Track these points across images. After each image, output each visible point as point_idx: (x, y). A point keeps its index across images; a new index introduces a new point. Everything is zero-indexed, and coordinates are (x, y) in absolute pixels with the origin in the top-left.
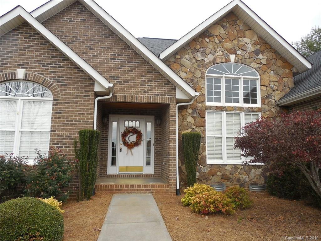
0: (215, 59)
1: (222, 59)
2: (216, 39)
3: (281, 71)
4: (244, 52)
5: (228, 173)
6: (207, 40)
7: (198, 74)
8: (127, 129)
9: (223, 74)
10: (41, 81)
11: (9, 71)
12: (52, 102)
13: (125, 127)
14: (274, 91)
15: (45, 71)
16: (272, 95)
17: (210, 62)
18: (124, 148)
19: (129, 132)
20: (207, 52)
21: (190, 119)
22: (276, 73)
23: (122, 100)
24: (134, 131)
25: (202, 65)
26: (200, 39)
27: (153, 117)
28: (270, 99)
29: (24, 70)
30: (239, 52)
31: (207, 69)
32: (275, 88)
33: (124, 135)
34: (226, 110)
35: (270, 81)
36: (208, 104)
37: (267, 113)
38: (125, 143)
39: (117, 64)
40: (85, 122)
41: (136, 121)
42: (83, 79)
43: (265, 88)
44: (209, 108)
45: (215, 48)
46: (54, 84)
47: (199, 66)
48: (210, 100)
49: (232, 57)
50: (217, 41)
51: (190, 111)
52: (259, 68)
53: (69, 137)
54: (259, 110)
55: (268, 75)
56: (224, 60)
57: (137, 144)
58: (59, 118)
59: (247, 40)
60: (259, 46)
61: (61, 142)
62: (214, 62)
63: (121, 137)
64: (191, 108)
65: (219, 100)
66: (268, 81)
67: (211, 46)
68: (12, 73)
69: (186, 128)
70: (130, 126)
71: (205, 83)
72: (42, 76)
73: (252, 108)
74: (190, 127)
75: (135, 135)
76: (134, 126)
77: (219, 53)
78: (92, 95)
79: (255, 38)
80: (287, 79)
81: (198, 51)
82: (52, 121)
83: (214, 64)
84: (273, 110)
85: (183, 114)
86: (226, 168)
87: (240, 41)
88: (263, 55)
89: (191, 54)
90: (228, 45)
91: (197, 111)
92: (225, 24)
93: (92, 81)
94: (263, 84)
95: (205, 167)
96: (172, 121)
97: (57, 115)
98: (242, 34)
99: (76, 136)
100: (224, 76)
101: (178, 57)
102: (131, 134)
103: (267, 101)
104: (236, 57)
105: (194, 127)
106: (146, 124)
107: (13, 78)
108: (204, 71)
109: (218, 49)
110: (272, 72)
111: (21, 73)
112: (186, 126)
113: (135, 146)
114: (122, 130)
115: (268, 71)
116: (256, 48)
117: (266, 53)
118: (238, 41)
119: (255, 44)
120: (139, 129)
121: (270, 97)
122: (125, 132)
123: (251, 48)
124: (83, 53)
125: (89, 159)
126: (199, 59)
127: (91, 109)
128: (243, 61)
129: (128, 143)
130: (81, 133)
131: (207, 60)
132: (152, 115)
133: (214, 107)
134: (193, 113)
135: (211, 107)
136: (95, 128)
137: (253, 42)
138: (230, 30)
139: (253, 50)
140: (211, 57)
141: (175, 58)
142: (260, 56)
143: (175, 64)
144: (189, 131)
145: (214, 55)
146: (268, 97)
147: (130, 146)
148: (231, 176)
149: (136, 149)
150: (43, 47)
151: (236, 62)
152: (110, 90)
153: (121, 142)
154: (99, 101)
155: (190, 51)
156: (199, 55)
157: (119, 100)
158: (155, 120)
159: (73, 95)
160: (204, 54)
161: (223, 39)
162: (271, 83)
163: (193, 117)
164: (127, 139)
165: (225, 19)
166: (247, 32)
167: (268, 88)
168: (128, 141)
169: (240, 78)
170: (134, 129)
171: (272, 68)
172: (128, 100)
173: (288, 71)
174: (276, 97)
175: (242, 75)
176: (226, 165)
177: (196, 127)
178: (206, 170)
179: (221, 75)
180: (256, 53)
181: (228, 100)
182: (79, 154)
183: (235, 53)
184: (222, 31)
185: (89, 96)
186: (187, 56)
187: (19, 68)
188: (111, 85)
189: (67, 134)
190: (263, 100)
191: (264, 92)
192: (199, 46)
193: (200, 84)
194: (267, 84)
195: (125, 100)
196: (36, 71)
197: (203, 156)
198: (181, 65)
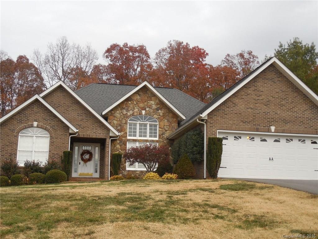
0: (133, 113)
1: (137, 113)
2: (135, 102)
3: (171, 120)
4: (151, 109)
5: (137, 175)
6: (130, 102)
7: (124, 121)
8: (84, 151)
9: (138, 121)
10: (44, 128)
11: (30, 123)
12: (49, 137)
13: (82, 150)
14: (166, 131)
15: (46, 123)
16: (165, 133)
17: (131, 115)
18: (82, 162)
19: (85, 153)
20: (129, 109)
21: (118, 146)
22: (168, 121)
23: (82, 136)
24: (88, 152)
25: (126, 116)
26: (126, 102)
27: (100, 144)
28: (164, 136)
29: (37, 122)
30: (147, 109)
31: (129, 119)
32: (167, 129)
33: (82, 155)
34: (139, 141)
35: (164, 126)
36: (128, 138)
37: (161, 143)
38: (83, 159)
39: (80, 118)
40: (65, 147)
41: (89, 147)
42: (64, 126)
43: (161, 129)
44: (129, 140)
45: (134, 107)
46: (51, 129)
47: (124, 117)
48: (130, 135)
49: (144, 112)
50: (135, 103)
51: (118, 142)
52: (159, 118)
53: (57, 154)
54: (157, 141)
55: (163, 122)
56: (138, 114)
57: (89, 160)
58: (53, 145)
59: (153, 102)
60: (159, 106)
61: (53, 156)
62: (133, 115)
63: (80, 156)
64: (119, 140)
65: (135, 136)
66: (163, 125)
67: (131, 106)
68: (31, 124)
69: (116, 151)
70: (86, 149)
71: (127, 127)
72: (45, 125)
73: (153, 140)
74: (118, 151)
75: (88, 155)
76: (88, 149)
77: (136, 110)
78: (68, 134)
79: (157, 101)
80: (174, 124)
81: (124, 109)
82: (50, 146)
83: (133, 116)
84: (165, 141)
85: (114, 143)
86: (137, 172)
87: (148, 103)
88: (161, 111)
89: (120, 110)
90: (141, 105)
91: (122, 142)
92: (140, 93)
93: (68, 128)
94: (160, 127)
95: (125, 172)
96: (107, 147)
97: (52, 144)
98: (150, 99)
99: (62, 154)
100: (138, 122)
101: (113, 112)
102: (86, 154)
103: (161, 137)
104: (145, 112)
105: (120, 150)
106: (95, 148)
107: (32, 126)
108: (127, 120)
109: (136, 108)
110: (166, 120)
111: (35, 124)
112: (116, 150)
113: (88, 161)
114: (81, 152)
115: (164, 119)
116: (157, 107)
117: (163, 109)
118: (147, 103)
119: (157, 104)
120: (91, 151)
121: (164, 134)
122: (82, 153)
123: (154, 107)
124: (63, 113)
125: (68, 163)
126: (125, 113)
127: (67, 141)
128: (149, 114)
129: (84, 159)
130: (64, 152)
131: (129, 114)
132: (99, 143)
133: (132, 139)
134: (120, 143)
135: (130, 139)
136: (69, 150)
137: (156, 103)
138: (143, 97)
139: (155, 107)
140: (131, 112)
141: (111, 113)
142: (160, 111)
143: (111, 116)
144: (117, 152)
145: (133, 111)
146: (162, 134)
147: (85, 161)
148: (139, 177)
149: (88, 163)
150: (46, 111)
151: (146, 114)
152: (77, 132)
153: (80, 159)
154: (71, 137)
155: (119, 109)
156: (125, 111)
157: (81, 136)
158: (101, 146)
159: (59, 135)
160: (128, 111)
161: (139, 102)
162: (165, 127)
163: (120, 145)
164: (84, 157)
165: (140, 91)
166: (153, 98)
167: (163, 129)
168: (84, 158)
169: (148, 124)
170: (88, 151)
171: (166, 118)
172: (85, 136)
173: (175, 119)
174: (167, 134)
175: (149, 122)
176: (137, 171)
177: (121, 150)
178: (125, 173)
179: (137, 122)
180: (157, 109)
181: (140, 136)
182: (62, 161)
183: (145, 109)
184: (138, 97)
185: (67, 135)
186: (118, 112)
187: (34, 121)
188: (78, 131)
189: (56, 153)
190: (160, 136)
191: (161, 131)
192: (125, 106)
193: (124, 127)
194: (162, 127)
195: (87, 136)
196: (42, 123)
197: (125, 166)
198: (114, 117)
